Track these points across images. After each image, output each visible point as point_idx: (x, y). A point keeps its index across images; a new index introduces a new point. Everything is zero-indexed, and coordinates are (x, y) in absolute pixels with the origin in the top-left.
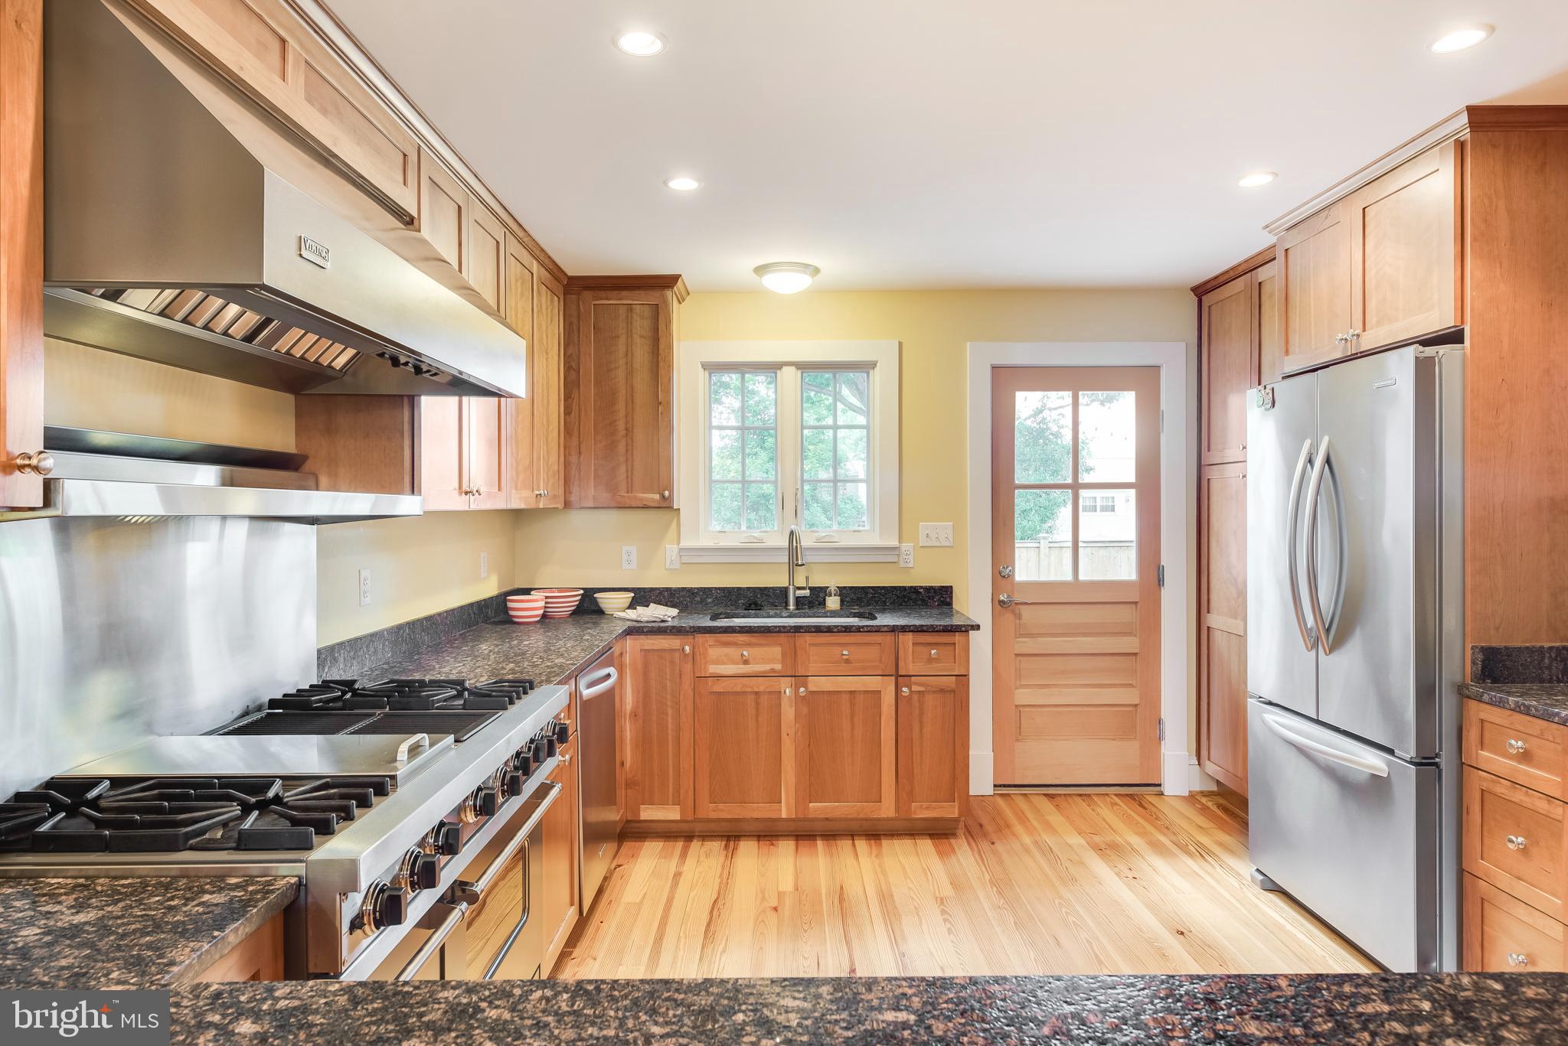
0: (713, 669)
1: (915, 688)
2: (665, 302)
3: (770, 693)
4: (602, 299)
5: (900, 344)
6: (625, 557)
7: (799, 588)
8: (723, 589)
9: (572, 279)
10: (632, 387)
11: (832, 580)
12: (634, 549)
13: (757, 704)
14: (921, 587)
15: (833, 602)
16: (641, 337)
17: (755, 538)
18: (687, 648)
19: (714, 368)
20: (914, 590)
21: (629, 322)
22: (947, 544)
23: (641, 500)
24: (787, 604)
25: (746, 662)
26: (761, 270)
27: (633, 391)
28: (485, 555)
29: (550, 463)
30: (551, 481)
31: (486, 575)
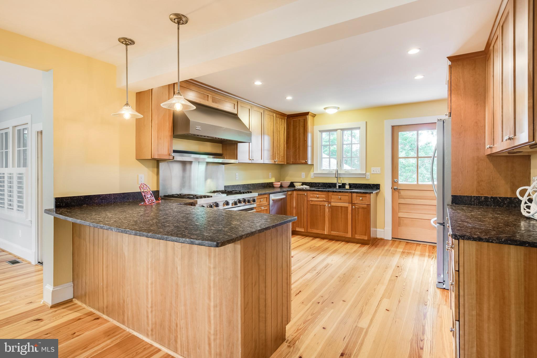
0: (311, 199)
1: (356, 207)
2: (307, 118)
3: (323, 205)
4: (294, 119)
5: (366, 122)
6: (302, 175)
7: (339, 183)
8: (323, 183)
9: (288, 115)
10: (300, 137)
11: (347, 182)
12: (304, 173)
13: (320, 208)
14: (371, 184)
15: (347, 187)
16: (302, 126)
17: (331, 171)
18: (306, 194)
19: (321, 131)
20: (369, 185)
21: (299, 123)
22: (378, 173)
23: (301, 162)
24: (336, 187)
25: (318, 198)
26: (325, 109)
27: (300, 138)
28: (271, 173)
29: (280, 154)
30: (281, 158)
31: (271, 178)
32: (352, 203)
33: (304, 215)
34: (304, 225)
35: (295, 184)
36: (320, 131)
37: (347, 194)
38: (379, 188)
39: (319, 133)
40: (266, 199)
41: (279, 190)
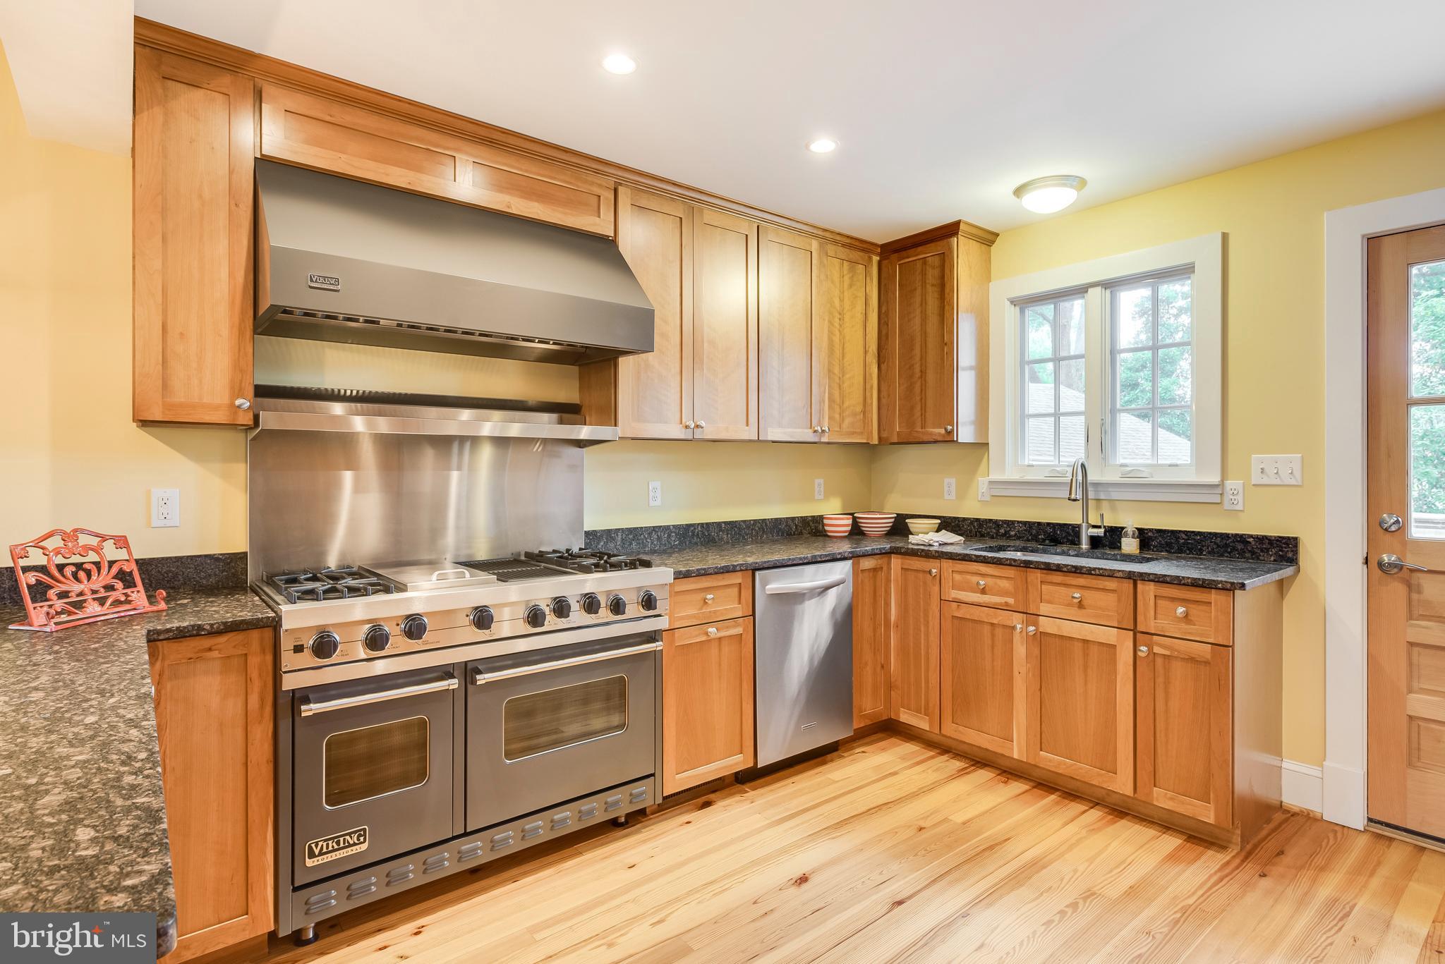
0: (955, 594)
1: (1157, 650)
2: (950, 249)
3: (1005, 626)
4: (904, 259)
5: (1225, 237)
6: (946, 489)
7: (1094, 527)
8: (1025, 523)
9: (883, 246)
10: (925, 333)
11: (1130, 520)
12: (953, 481)
13: (993, 635)
14: (1251, 536)
15: (1130, 545)
16: (933, 285)
17: (1058, 472)
18: (934, 571)
19: (1024, 303)
20: (1241, 539)
21: (924, 274)
22: (1293, 482)
23: (931, 434)
24: (1079, 543)
25: (983, 591)
26: (1018, 192)
27: (926, 337)
28: (822, 481)
29: (846, 404)
30: (847, 421)
31: (822, 497)
32: (1135, 631)
33: (927, 659)
34: (931, 705)
35: (913, 524)
36: (1014, 302)
37: (1111, 584)
38: (1290, 555)
39: (1012, 312)
40: (736, 590)
41: (845, 547)
